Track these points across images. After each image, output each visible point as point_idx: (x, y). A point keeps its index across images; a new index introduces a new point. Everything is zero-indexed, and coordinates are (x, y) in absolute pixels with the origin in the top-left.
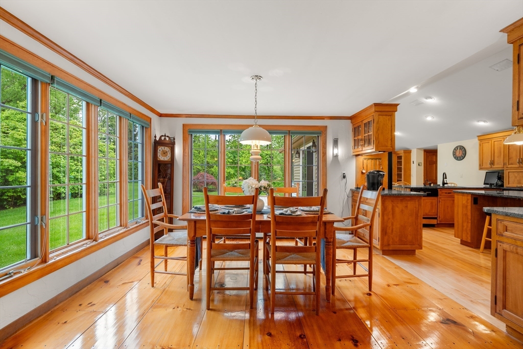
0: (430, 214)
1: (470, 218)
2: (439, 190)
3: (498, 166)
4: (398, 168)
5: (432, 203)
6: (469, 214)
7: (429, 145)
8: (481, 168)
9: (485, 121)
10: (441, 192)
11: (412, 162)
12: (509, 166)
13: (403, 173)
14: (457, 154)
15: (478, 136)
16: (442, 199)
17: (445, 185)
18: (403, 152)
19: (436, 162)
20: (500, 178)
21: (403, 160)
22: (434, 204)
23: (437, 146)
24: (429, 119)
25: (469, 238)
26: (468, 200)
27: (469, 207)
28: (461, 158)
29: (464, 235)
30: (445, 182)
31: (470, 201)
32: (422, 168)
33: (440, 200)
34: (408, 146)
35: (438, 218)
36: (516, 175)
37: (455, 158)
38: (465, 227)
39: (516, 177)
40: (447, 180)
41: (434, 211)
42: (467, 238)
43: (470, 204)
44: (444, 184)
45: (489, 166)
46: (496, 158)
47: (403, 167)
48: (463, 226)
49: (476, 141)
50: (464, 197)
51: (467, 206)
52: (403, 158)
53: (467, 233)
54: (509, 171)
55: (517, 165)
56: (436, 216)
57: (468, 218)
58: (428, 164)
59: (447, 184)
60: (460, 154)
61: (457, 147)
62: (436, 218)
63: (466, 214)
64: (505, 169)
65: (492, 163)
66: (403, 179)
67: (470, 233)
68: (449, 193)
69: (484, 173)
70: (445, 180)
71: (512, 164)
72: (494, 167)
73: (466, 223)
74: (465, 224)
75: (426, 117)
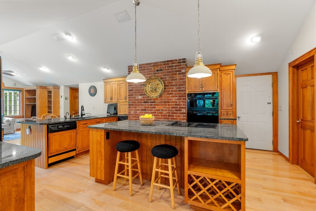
0: (69, 147)
1: (103, 154)
2: (77, 122)
3: (114, 101)
4: (48, 101)
5: (71, 136)
6: (103, 150)
7: (73, 84)
8: (105, 102)
9: (108, 69)
10: (79, 124)
11: (60, 97)
12: (120, 101)
13: (52, 105)
14: (92, 91)
15: (104, 80)
16: (80, 130)
17: (84, 116)
18: (52, 87)
19: (77, 98)
20: (116, 109)
21: (52, 94)
22: (73, 136)
23: (78, 85)
24: (70, 58)
25: (103, 176)
26: (101, 135)
27: (103, 143)
28: (94, 95)
29: (98, 173)
30: (83, 113)
31: (103, 137)
32: (68, 101)
33: (79, 132)
34: (57, 83)
35: (77, 149)
36: (124, 107)
37: (90, 94)
38: (99, 165)
39: (123, 108)
40: (85, 112)
41: (72, 144)
42: (101, 176)
43: (103, 140)
44: (82, 115)
45: (110, 101)
46: (113, 96)
47: (52, 100)
48: (97, 164)
49: (102, 83)
50: (98, 132)
51: (101, 142)
52: (52, 93)
53: (101, 172)
54: (120, 104)
55: (124, 101)
56: (75, 148)
57: (101, 155)
58: (73, 98)
59: (84, 115)
60: (93, 92)
61: (91, 86)
62: (75, 150)
63: (100, 151)
64: (118, 103)
65: (111, 99)
66: (52, 111)
67: (103, 171)
68: (86, 124)
69: (107, 105)
70: (83, 112)
71: (121, 100)
72: (113, 101)
73: (100, 160)
74: (99, 162)
75: (68, 56)
